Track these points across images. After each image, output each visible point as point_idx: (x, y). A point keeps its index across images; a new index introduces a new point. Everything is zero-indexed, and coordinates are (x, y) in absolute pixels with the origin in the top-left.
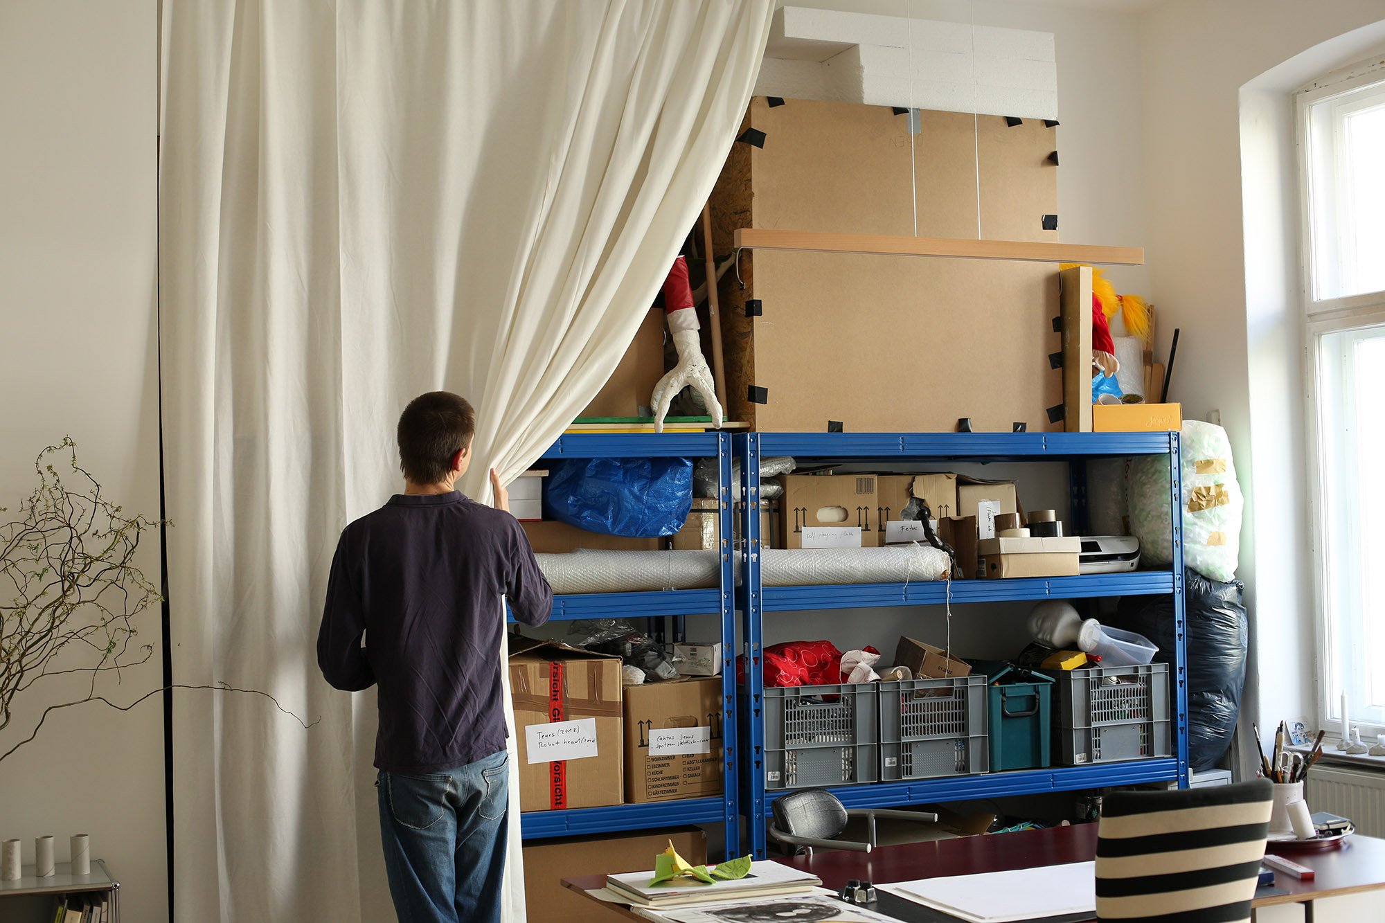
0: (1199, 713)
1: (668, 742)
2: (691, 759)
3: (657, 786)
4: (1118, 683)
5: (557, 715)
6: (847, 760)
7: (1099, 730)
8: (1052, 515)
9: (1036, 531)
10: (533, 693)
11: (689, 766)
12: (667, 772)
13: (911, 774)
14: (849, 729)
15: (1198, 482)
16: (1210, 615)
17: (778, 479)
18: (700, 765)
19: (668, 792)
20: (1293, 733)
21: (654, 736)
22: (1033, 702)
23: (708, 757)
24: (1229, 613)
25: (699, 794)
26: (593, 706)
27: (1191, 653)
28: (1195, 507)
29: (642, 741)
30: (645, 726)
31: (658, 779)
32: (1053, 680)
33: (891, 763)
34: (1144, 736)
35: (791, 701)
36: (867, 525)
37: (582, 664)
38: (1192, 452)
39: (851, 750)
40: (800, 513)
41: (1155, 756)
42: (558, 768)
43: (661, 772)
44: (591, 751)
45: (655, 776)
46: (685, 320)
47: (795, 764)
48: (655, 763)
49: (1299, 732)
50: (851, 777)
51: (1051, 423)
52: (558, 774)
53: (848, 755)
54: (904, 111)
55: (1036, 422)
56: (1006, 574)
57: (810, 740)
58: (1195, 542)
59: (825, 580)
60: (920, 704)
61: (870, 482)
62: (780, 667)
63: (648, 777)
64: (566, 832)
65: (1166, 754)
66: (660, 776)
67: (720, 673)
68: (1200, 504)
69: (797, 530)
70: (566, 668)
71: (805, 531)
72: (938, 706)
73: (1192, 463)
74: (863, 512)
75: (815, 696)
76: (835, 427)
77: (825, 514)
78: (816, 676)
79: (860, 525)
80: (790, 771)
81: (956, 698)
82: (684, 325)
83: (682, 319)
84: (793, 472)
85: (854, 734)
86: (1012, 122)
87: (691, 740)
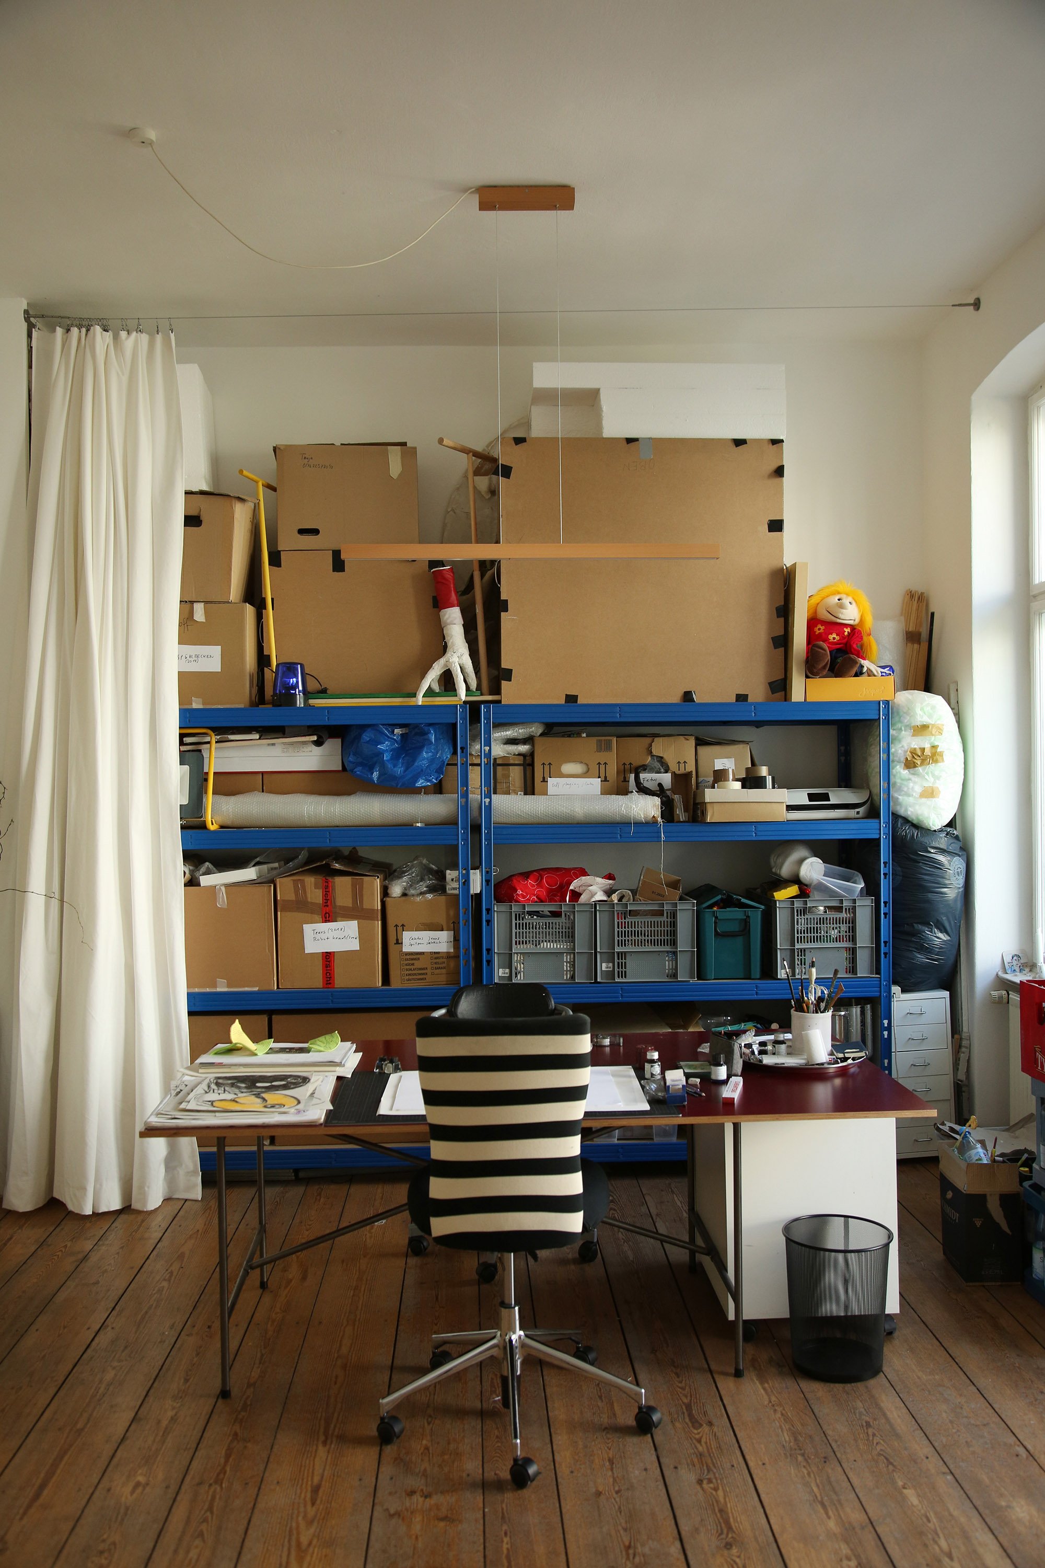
0: (911, 941)
1: (419, 941)
2: (436, 956)
3: (410, 975)
4: (826, 912)
5: (328, 918)
6: (569, 962)
7: (804, 950)
8: (764, 771)
9: (748, 784)
10: (309, 900)
11: (436, 961)
12: (418, 964)
13: (625, 977)
14: (571, 939)
15: (914, 743)
16: (915, 857)
17: (529, 740)
18: (445, 960)
19: (419, 979)
20: (1009, 963)
21: (407, 936)
22: (746, 923)
23: (452, 955)
24: (941, 858)
25: (445, 983)
26: (355, 912)
27: (897, 890)
28: (910, 765)
29: (397, 940)
30: (400, 929)
31: (411, 970)
32: (763, 907)
33: (607, 968)
34: (850, 958)
35: (519, 915)
36: (606, 777)
37: (347, 880)
38: (908, 718)
39: (572, 956)
40: (547, 767)
41: (858, 975)
42: (328, 958)
43: (413, 964)
44: (355, 945)
45: (408, 967)
46: (449, 617)
47: (523, 964)
48: (408, 957)
49: (1015, 963)
50: (572, 978)
51: (773, 694)
52: (329, 961)
53: (570, 959)
54: (636, 440)
55: (758, 693)
56: (711, 818)
57: (536, 945)
58: (908, 795)
59: (551, 821)
60: (638, 922)
61: (610, 742)
62: (518, 888)
63: (402, 968)
64: (331, 1006)
65: (871, 974)
66: (412, 967)
67: (481, 891)
68: (914, 763)
69: (544, 781)
70: (334, 882)
71: (551, 781)
72: (652, 924)
73: (908, 727)
74: (602, 767)
75: (543, 911)
76: (572, 699)
77: (568, 768)
78: (555, 895)
79: (599, 777)
80: (519, 969)
81: (667, 918)
82: (448, 621)
83: (447, 616)
84: (541, 735)
85: (573, 942)
86: (739, 443)
87: (438, 941)
